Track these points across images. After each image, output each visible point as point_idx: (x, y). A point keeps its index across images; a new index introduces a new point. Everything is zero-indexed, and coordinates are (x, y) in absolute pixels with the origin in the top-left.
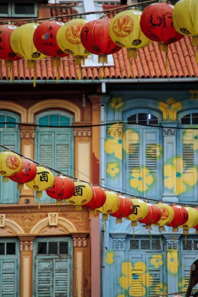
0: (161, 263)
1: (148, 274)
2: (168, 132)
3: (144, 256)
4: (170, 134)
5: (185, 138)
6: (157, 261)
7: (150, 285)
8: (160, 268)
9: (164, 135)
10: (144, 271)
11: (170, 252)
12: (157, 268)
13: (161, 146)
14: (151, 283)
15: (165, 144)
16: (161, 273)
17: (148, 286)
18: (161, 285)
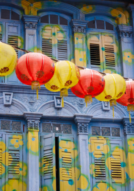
0: (21, 143)
1: (7, 153)
2: (29, 25)
3: (4, 136)
4: (31, 28)
5: (44, 34)
6: (17, 141)
7: (10, 164)
8: (19, 148)
9: (26, 27)
10: (4, 150)
11: (31, 131)
12: (16, 148)
13: (22, 38)
14: (11, 162)
15: (27, 35)
16: (21, 153)
17: (7, 165)
18: (21, 165)
